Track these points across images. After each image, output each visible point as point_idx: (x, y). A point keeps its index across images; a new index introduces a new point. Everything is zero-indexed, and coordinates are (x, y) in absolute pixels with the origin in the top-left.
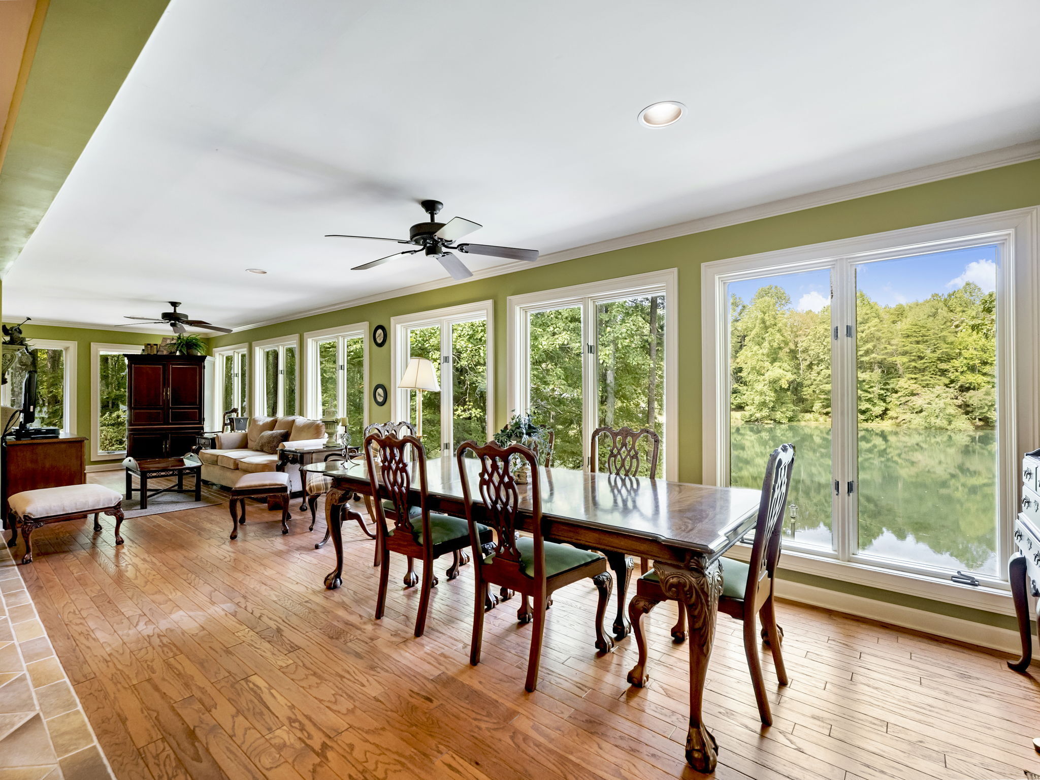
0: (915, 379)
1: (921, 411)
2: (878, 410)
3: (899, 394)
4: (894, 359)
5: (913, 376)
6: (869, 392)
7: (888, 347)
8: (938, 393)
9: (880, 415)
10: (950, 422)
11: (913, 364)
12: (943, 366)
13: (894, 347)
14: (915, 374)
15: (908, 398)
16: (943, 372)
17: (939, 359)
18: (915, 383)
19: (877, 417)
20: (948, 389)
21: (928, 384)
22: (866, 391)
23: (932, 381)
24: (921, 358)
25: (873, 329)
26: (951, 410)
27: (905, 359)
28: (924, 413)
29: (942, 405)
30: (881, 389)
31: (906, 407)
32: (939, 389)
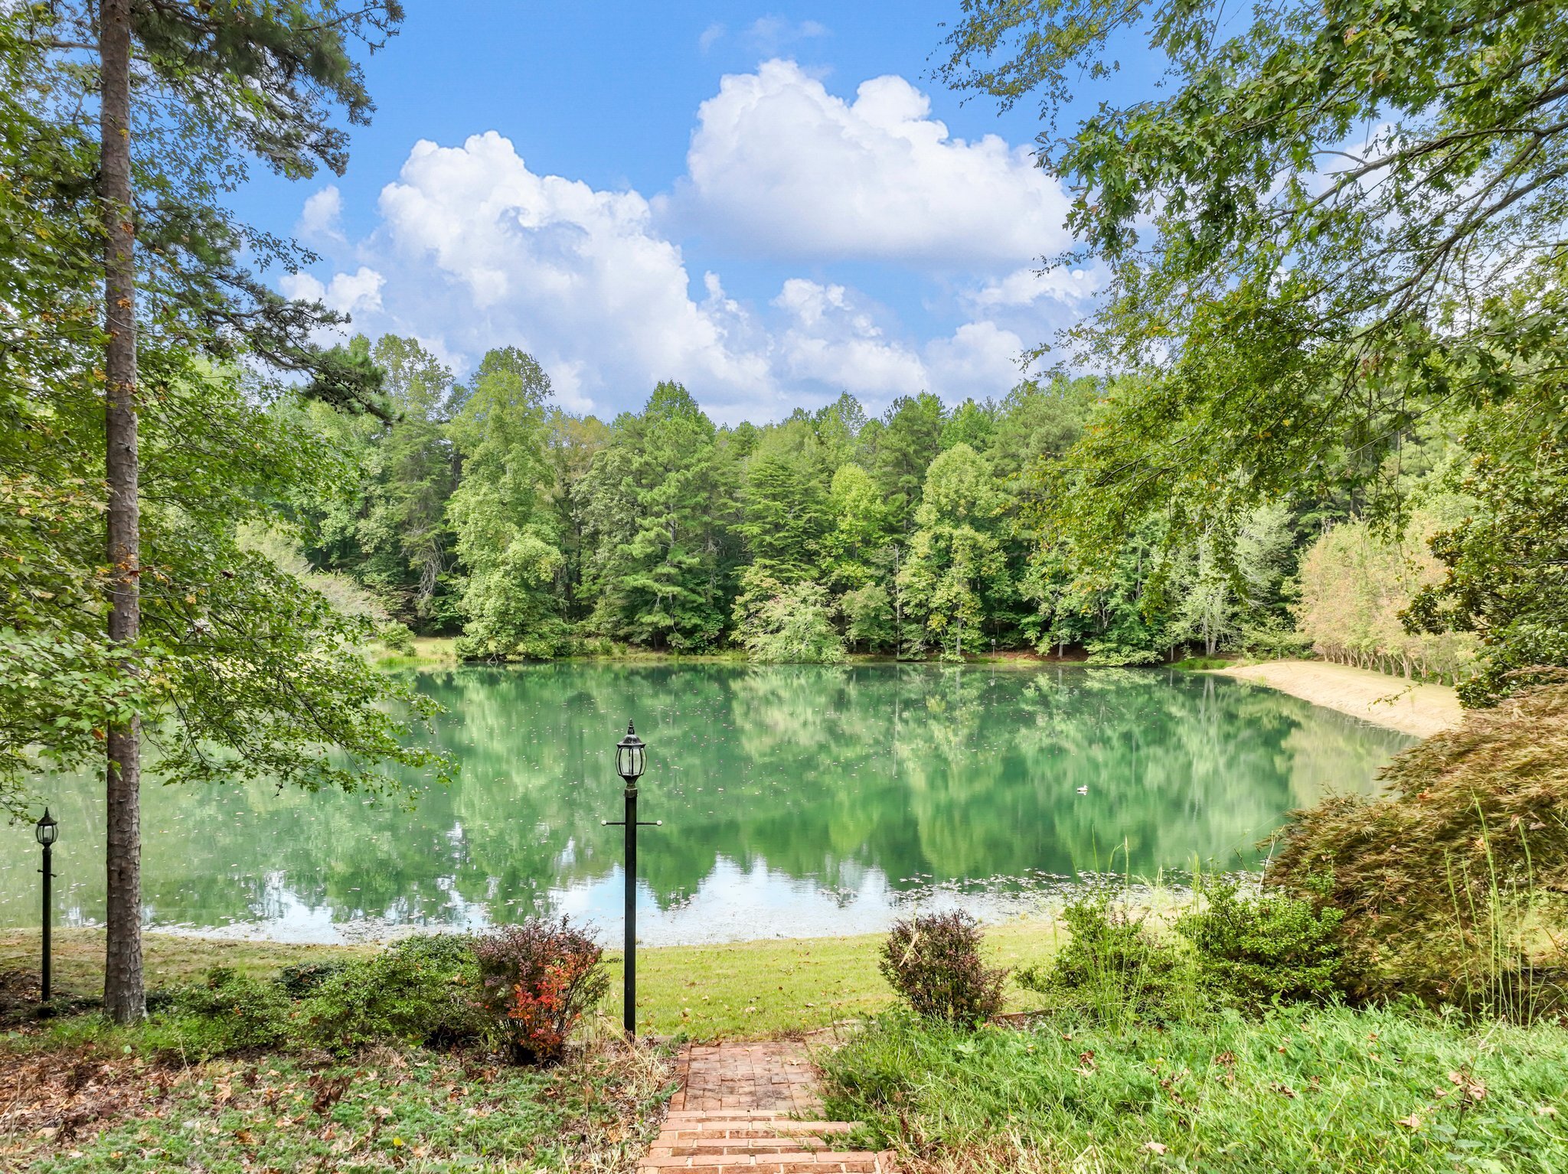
0: (772, 567)
1: (778, 630)
2: (713, 629)
3: (748, 596)
4: (738, 527)
5: (768, 562)
6: (699, 594)
7: (731, 503)
8: (804, 594)
9: (717, 639)
10: (819, 651)
11: (768, 538)
12: (812, 545)
13: (739, 505)
14: (772, 558)
15: (759, 605)
16: (809, 557)
17: (805, 531)
18: (771, 576)
19: (710, 642)
20: (817, 588)
21: (789, 579)
22: (693, 591)
23: (796, 574)
24: (778, 527)
25: (704, 464)
26: (822, 628)
27: (756, 530)
28: (783, 633)
29: (810, 617)
30: (718, 587)
31: (756, 622)
32: (805, 589)
